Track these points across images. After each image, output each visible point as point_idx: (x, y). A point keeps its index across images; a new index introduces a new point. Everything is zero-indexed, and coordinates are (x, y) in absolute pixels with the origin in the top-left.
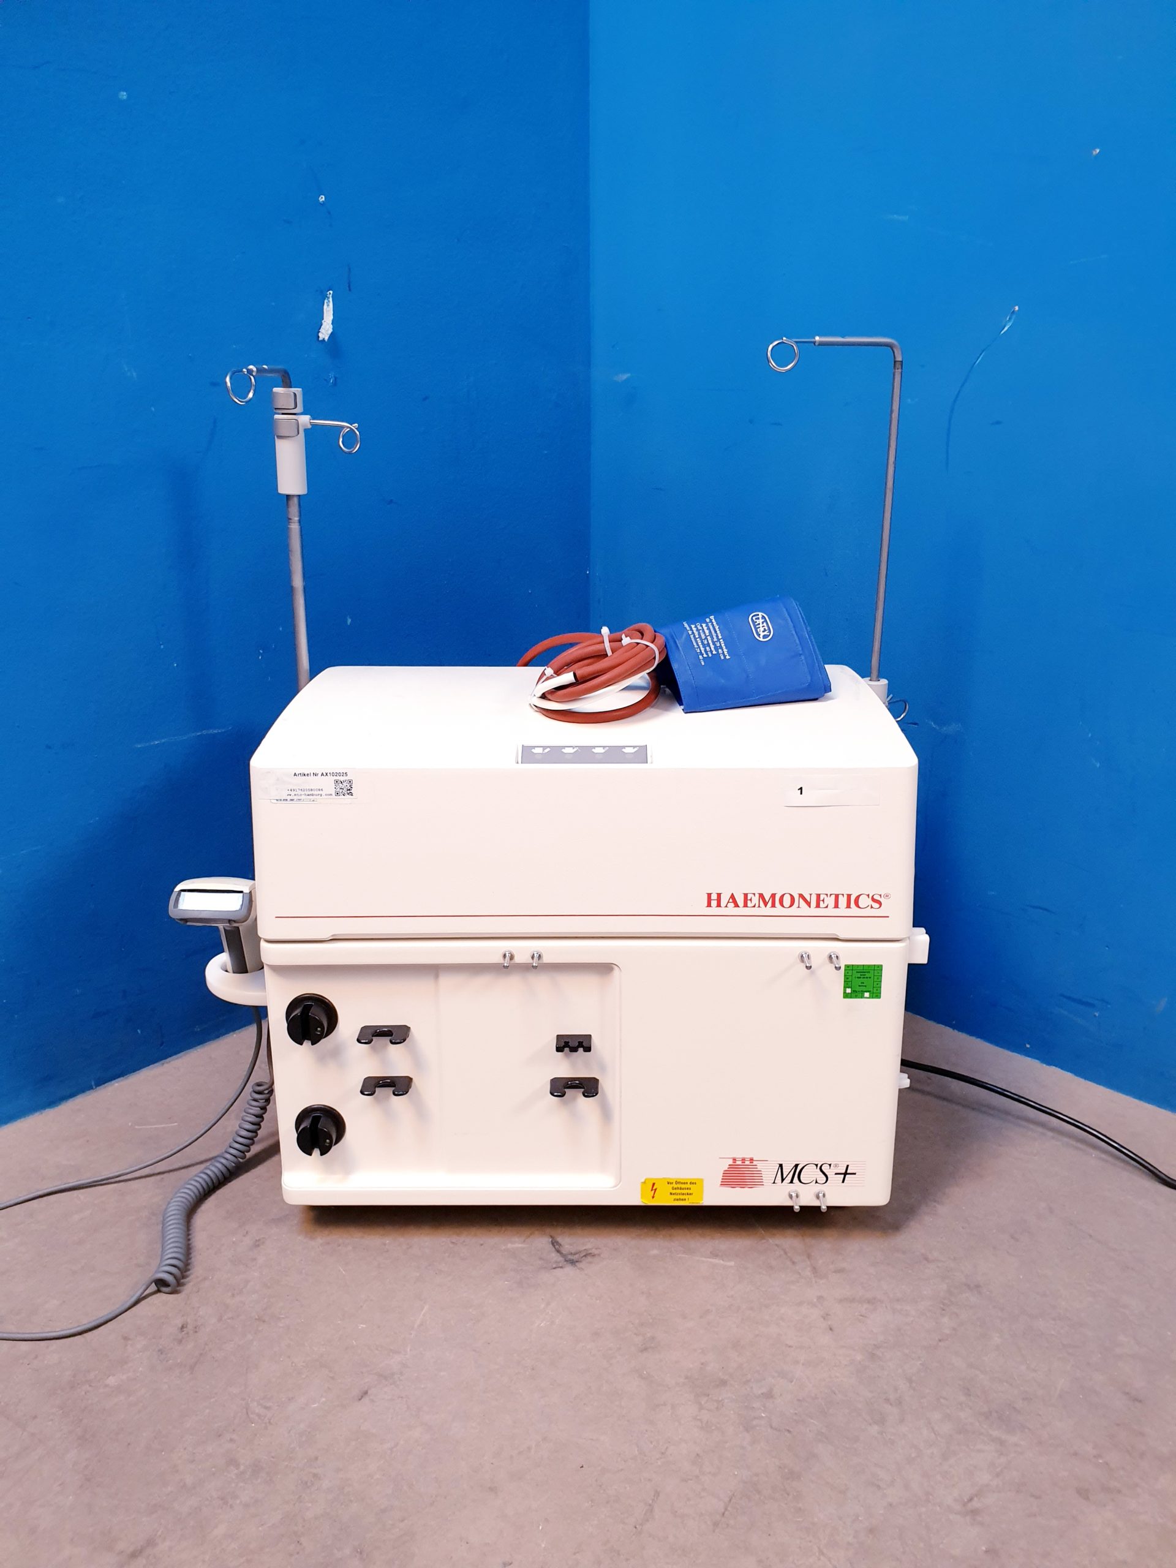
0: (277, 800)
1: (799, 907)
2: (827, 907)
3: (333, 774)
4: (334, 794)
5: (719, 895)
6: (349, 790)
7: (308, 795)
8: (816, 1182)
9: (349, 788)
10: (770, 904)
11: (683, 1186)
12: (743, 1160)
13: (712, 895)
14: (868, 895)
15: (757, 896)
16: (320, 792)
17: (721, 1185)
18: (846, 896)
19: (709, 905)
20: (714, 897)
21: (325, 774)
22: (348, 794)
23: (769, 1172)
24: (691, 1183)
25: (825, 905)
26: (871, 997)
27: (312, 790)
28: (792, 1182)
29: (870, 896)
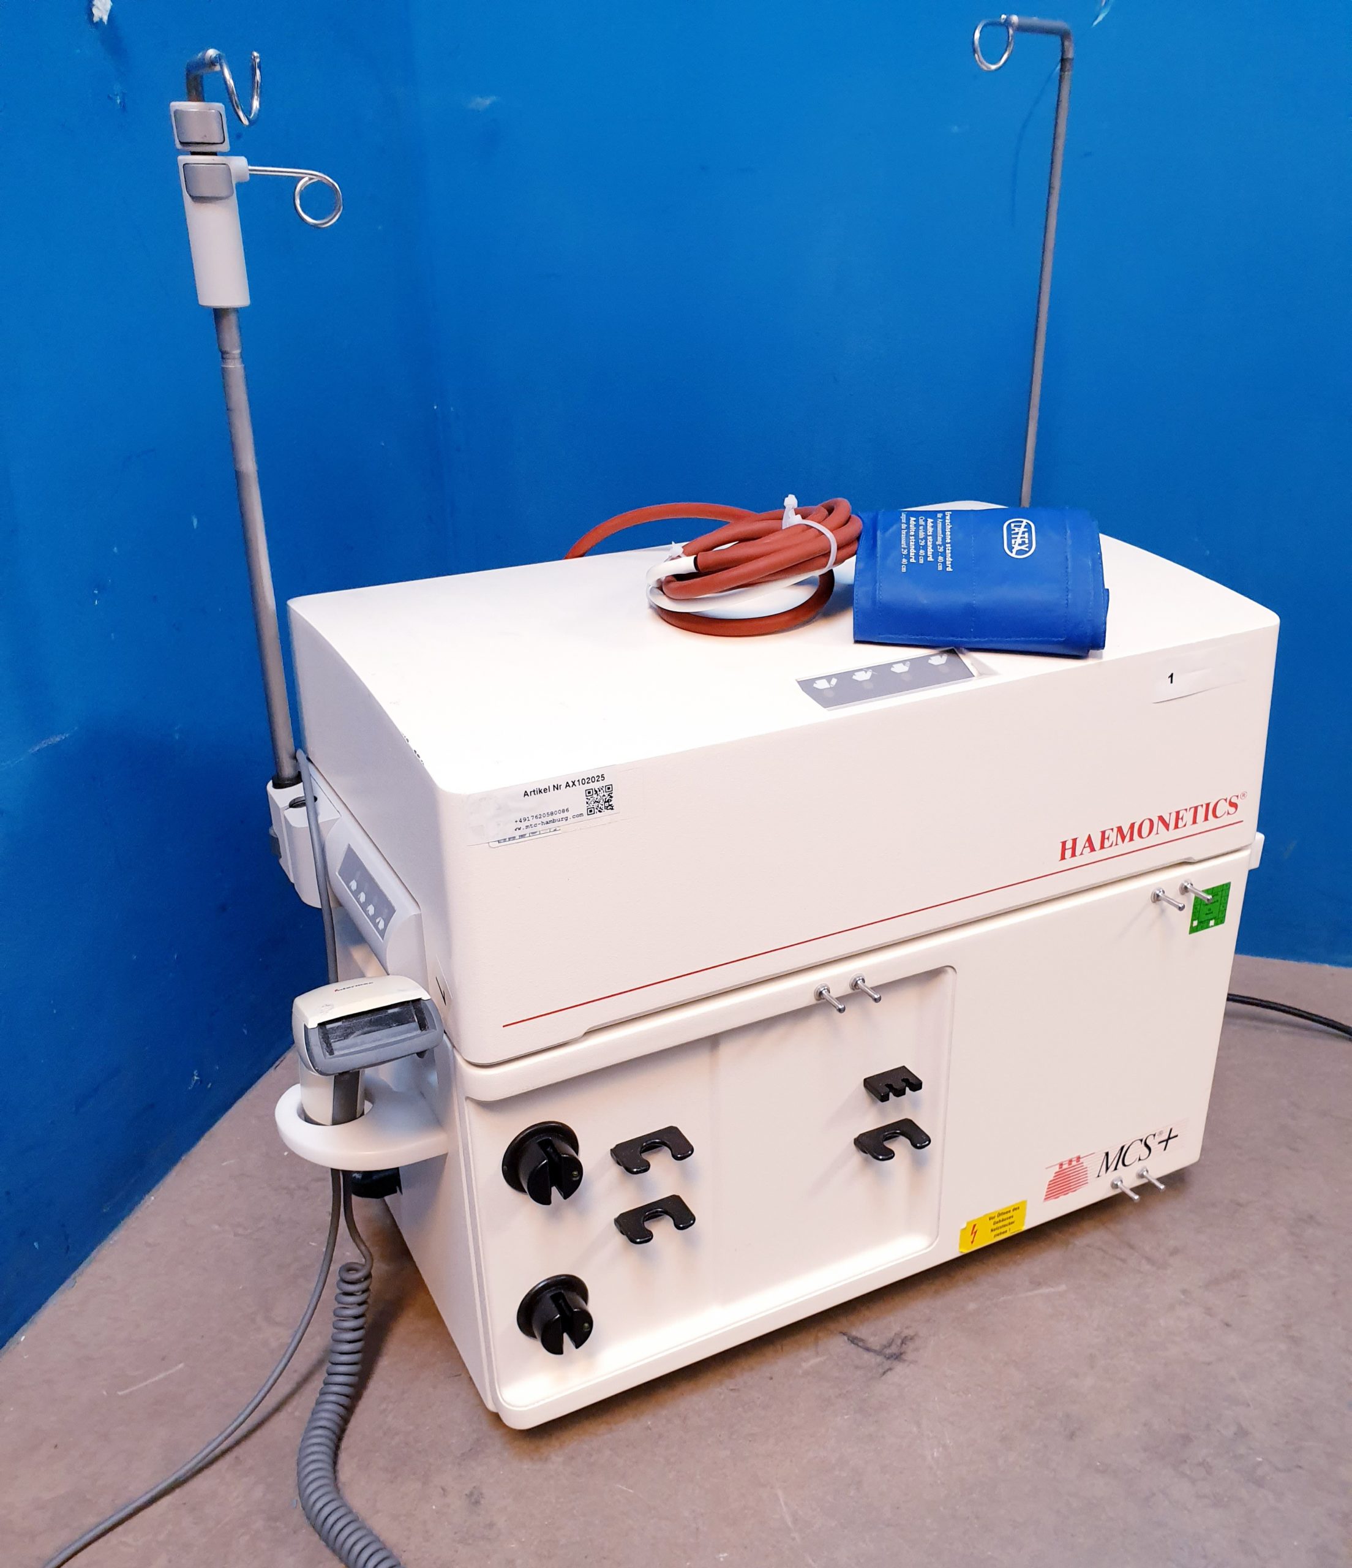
0: (499, 842)
1: (1157, 833)
2: (1185, 826)
3: (583, 782)
4: (585, 813)
5: (1074, 841)
6: (608, 801)
7: (547, 823)
8: (1140, 1160)
9: (608, 798)
10: (1127, 838)
11: (1005, 1216)
12: (1071, 1161)
13: (1067, 843)
14: (1226, 800)
15: (1115, 830)
16: (566, 814)
17: (1045, 1199)
18: (1204, 806)
19: (1063, 858)
20: (1069, 845)
21: (571, 784)
22: (606, 808)
23: (1094, 1164)
24: (1013, 1210)
25: (1184, 823)
26: (1216, 924)
27: (552, 814)
28: (1116, 1169)
29: (1228, 801)
